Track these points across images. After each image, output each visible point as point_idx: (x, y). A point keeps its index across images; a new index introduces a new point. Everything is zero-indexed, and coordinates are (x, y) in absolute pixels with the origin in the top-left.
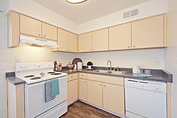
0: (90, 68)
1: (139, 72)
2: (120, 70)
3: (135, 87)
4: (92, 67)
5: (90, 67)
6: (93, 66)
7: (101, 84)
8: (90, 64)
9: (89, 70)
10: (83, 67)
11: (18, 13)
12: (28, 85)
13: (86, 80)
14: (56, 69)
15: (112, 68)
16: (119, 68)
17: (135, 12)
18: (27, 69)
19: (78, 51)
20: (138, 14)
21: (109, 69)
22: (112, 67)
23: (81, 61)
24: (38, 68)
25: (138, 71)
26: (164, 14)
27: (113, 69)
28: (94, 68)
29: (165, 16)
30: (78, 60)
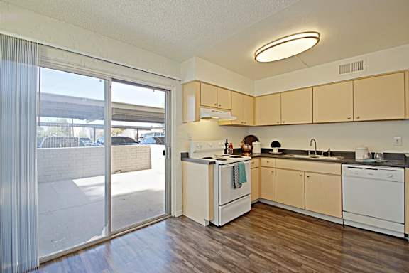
0: (277, 151)
1: (366, 156)
2: (333, 154)
3: (358, 176)
4: (279, 151)
5: (275, 150)
6: (281, 148)
7: (303, 174)
8: (275, 144)
9: (276, 154)
10: (263, 151)
11: (199, 81)
12: (220, 166)
13: (274, 170)
14: (228, 152)
15: (317, 152)
16: (331, 152)
17: (359, 66)
18: (203, 149)
19: (254, 123)
20: (364, 69)
21: (312, 152)
22: (317, 150)
23: (258, 141)
24: (209, 148)
25: (363, 156)
26: (404, 72)
27: (319, 153)
28: (283, 153)
29: (407, 73)
30: (252, 138)
